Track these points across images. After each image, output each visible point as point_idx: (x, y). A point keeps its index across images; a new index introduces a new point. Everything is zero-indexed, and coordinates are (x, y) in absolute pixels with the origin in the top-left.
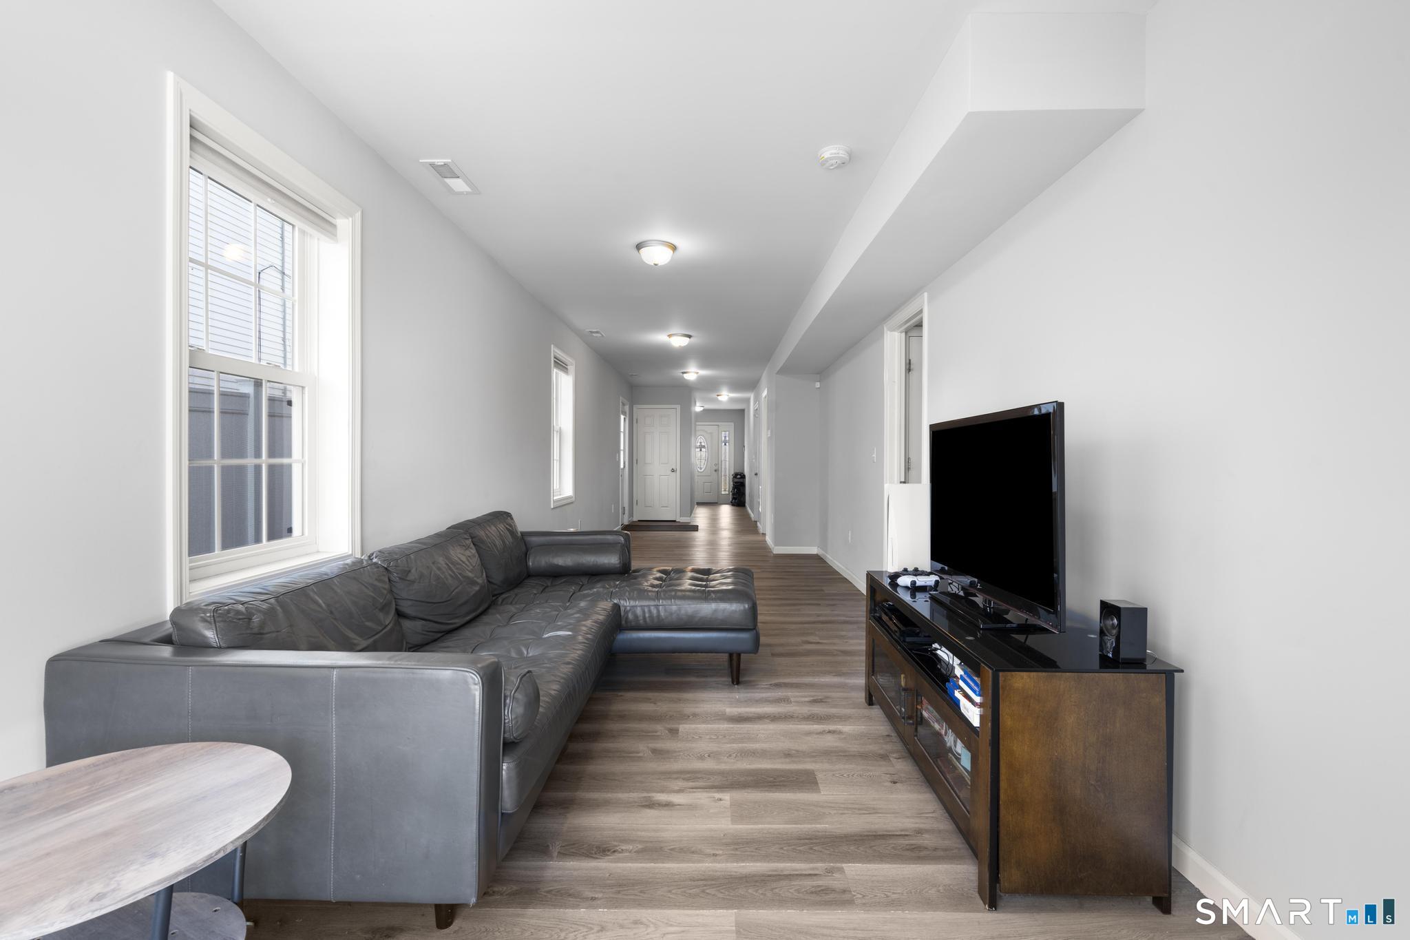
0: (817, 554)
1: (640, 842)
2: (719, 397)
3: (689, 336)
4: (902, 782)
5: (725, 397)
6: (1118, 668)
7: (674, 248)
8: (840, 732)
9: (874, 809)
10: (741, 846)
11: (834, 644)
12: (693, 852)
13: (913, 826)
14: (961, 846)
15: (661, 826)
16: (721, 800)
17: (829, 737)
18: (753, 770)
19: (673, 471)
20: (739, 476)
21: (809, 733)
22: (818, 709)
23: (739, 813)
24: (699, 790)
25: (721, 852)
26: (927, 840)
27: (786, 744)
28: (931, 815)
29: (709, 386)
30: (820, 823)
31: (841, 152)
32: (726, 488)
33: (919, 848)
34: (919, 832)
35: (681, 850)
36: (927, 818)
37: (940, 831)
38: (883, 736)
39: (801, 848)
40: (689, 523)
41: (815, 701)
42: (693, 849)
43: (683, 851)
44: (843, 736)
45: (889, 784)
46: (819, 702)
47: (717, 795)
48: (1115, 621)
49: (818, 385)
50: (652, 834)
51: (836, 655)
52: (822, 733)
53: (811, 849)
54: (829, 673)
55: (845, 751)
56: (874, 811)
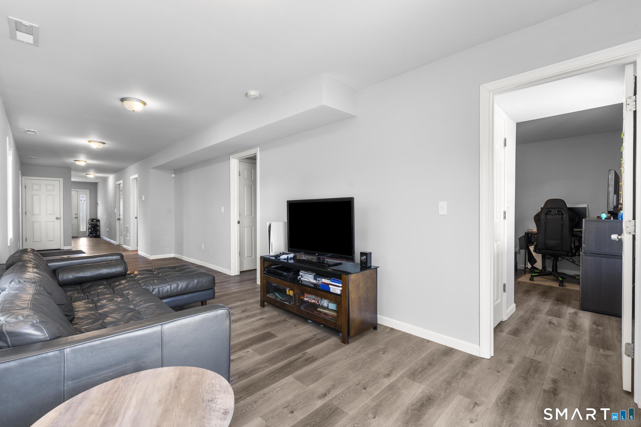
0: (174, 257)
1: (235, 375)
2: (88, 176)
3: (104, 143)
4: (298, 325)
5: (92, 176)
6: (367, 269)
7: (145, 104)
8: (264, 318)
9: (298, 335)
10: (272, 360)
11: (227, 291)
12: (258, 369)
13: (312, 334)
14: (328, 334)
15: (236, 368)
16: (248, 351)
17: (262, 321)
18: (249, 339)
19: (57, 218)
20: (95, 221)
21: (254, 322)
22: (247, 314)
23: (261, 352)
24: (236, 352)
25: (267, 365)
26: (319, 336)
27: (249, 328)
28: (313, 330)
29: (86, 169)
30: (287, 345)
31: (257, 94)
32: (84, 227)
33: (318, 339)
34: (315, 335)
35: (253, 370)
36: (313, 331)
37: (320, 333)
38: (278, 315)
39: (290, 353)
40: (72, 249)
41: (244, 311)
42: (257, 368)
43: (254, 370)
44: (266, 319)
45: (294, 327)
46: (245, 311)
47: (246, 351)
48: (365, 257)
49: (173, 175)
50: (237, 371)
51: (232, 295)
52: (258, 320)
53: (292, 351)
54: (237, 301)
55: (272, 323)
56: (299, 335)
